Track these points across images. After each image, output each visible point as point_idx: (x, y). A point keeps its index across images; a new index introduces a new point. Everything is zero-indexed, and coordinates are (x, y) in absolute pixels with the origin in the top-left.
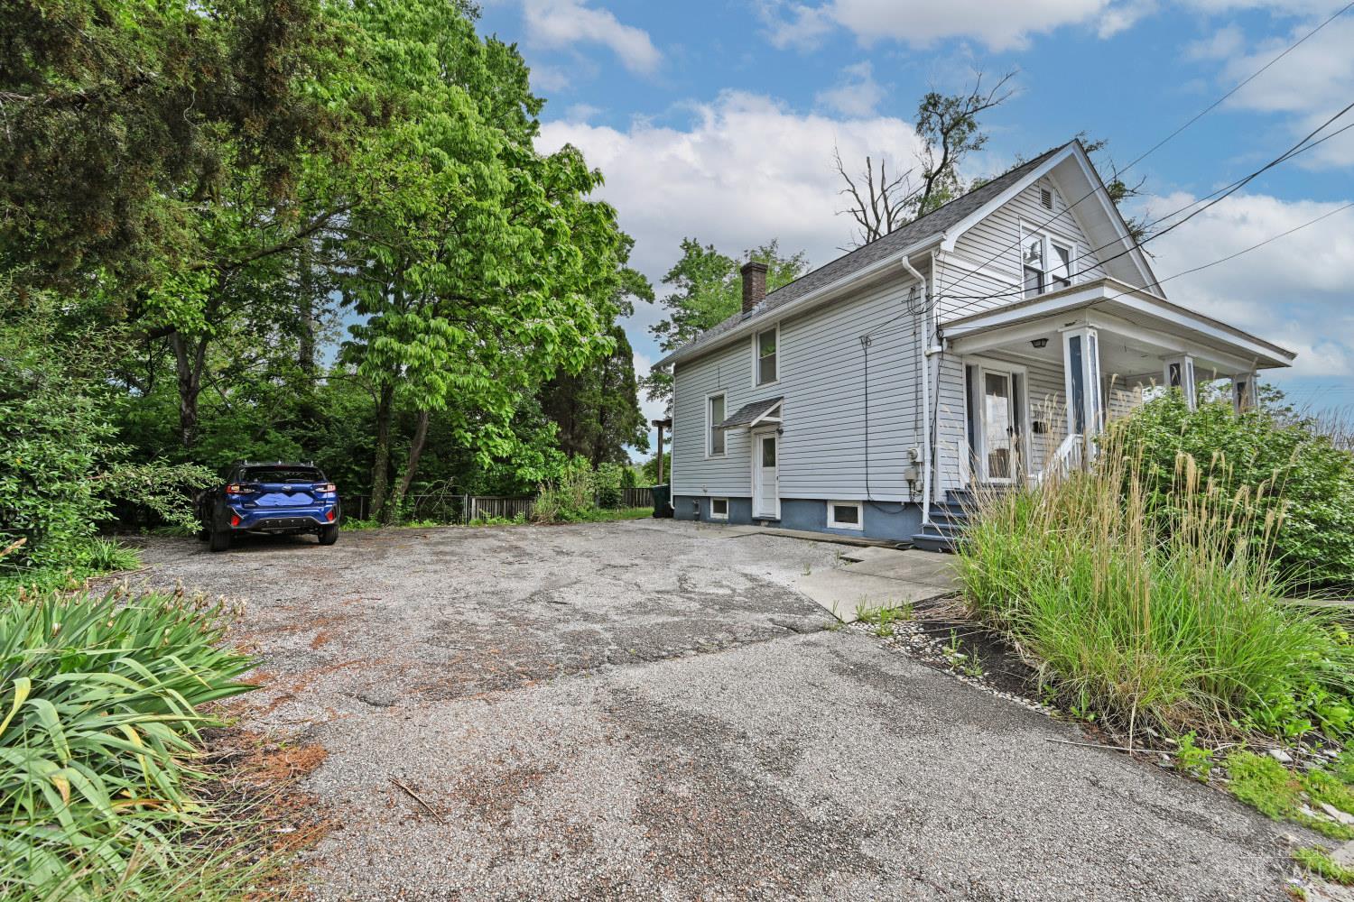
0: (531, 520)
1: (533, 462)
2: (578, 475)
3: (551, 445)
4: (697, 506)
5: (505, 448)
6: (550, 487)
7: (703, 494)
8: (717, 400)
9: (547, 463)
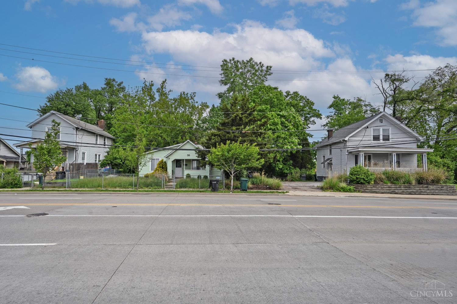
0: (286, 180)
1: (287, 169)
2: (296, 172)
3: (291, 165)
4: (321, 178)
5: (281, 166)
6: (290, 174)
7: (322, 176)
8: (324, 157)
9: (289, 169)
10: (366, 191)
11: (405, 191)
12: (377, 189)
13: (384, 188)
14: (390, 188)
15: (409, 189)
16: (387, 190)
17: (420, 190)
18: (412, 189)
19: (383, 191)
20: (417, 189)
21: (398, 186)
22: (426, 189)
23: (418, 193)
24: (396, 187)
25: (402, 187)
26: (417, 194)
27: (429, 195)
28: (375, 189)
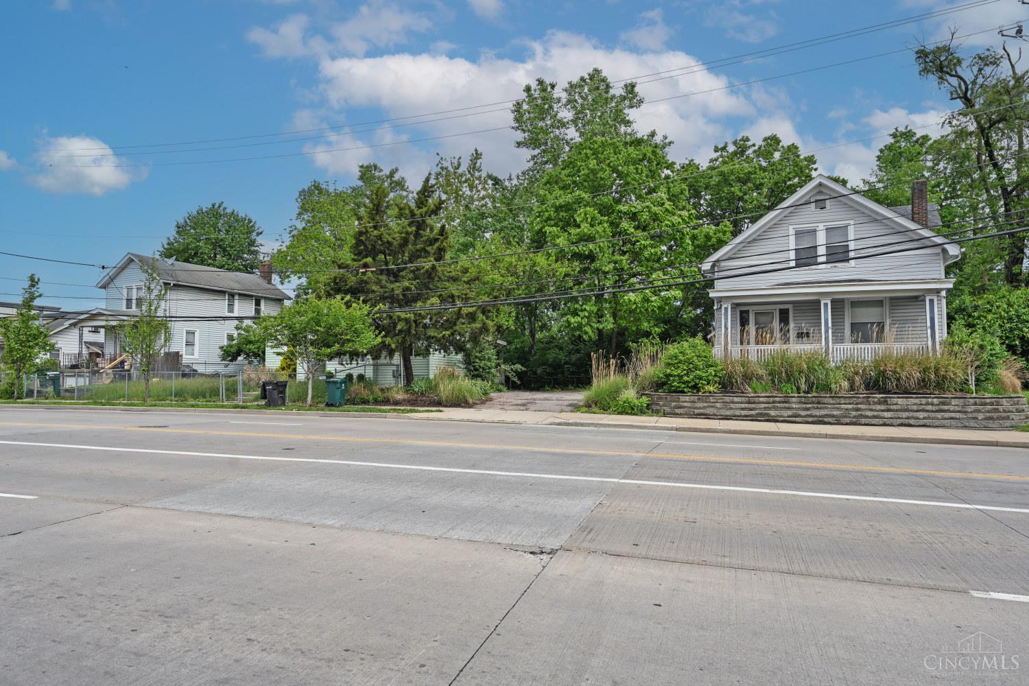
10: (678, 411)
11: (803, 413)
12: (709, 407)
13: (733, 402)
14: (754, 403)
15: (817, 408)
16: (743, 409)
17: (857, 410)
18: (826, 408)
19: (729, 413)
20: (846, 406)
21: (777, 399)
22: (879, 407)
23: (848, 420)
24: (774, 402)
25: (794, 400)
26: (847, 424)
27: (888, 425)
28: (704, 407)
